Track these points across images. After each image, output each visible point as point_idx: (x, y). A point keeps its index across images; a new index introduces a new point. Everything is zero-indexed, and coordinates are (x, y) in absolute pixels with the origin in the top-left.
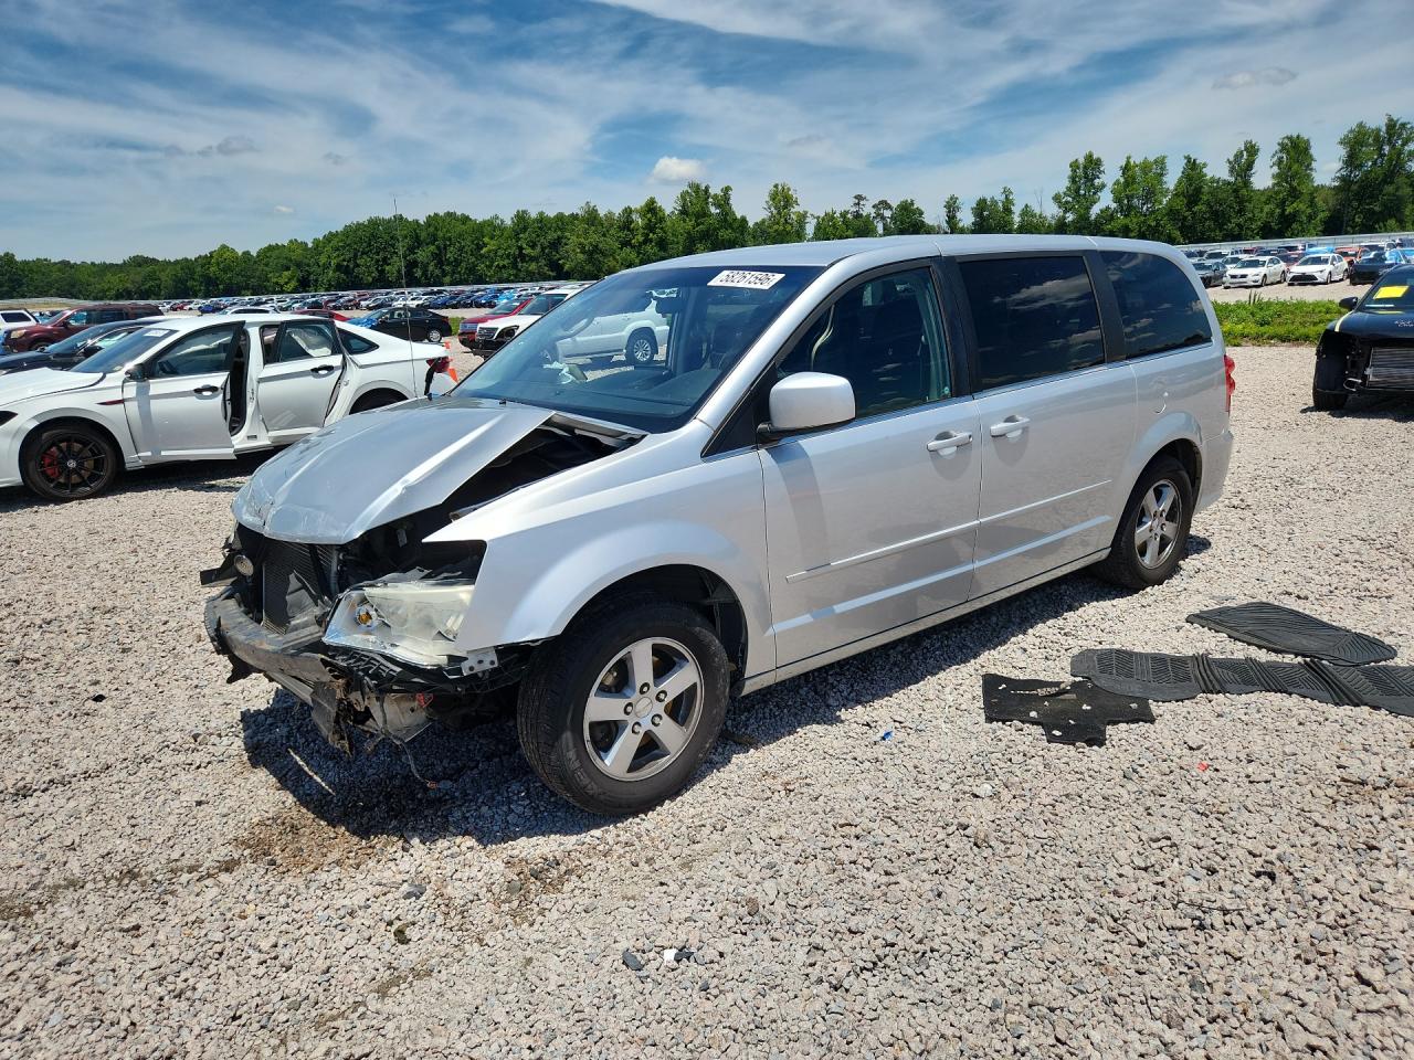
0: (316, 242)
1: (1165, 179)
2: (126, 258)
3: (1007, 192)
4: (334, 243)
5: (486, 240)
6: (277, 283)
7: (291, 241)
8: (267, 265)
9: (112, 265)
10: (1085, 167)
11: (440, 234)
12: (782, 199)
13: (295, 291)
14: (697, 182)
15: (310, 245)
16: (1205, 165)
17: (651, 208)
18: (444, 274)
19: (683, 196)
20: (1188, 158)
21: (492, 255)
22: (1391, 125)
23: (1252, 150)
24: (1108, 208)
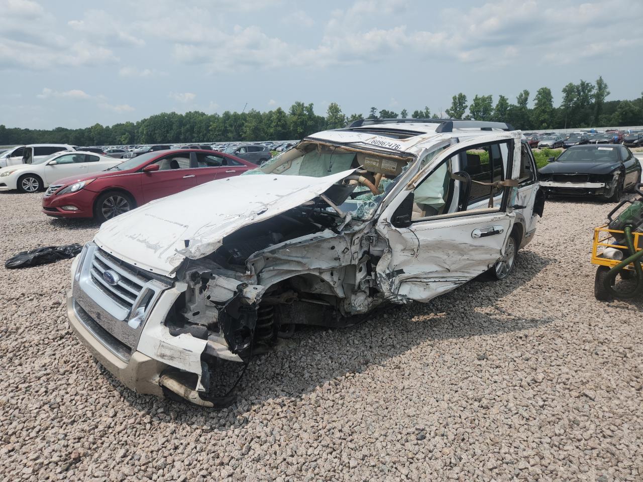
0: (138, 123)
1: (491, 104)
2: (54, 128)
3: (427, 109)
4: (145, 123)
5: (211, 123)
6: (120, 140)
7: (127, 122)
8: (115, 132)
9: (47, 131)
10: (459, 99)
11: (192, 120)
12: (334, 109)
13: (128, 144)
14: (299, 101)
15: (135, 124)
16: (507, 99)
17: (280, 112)
18: (193, 137)
19: (293, 107)
20: (501, 96)
21: (213, 130)
22: (583, 84)
23: (527, 93)
24: (468, 116)
